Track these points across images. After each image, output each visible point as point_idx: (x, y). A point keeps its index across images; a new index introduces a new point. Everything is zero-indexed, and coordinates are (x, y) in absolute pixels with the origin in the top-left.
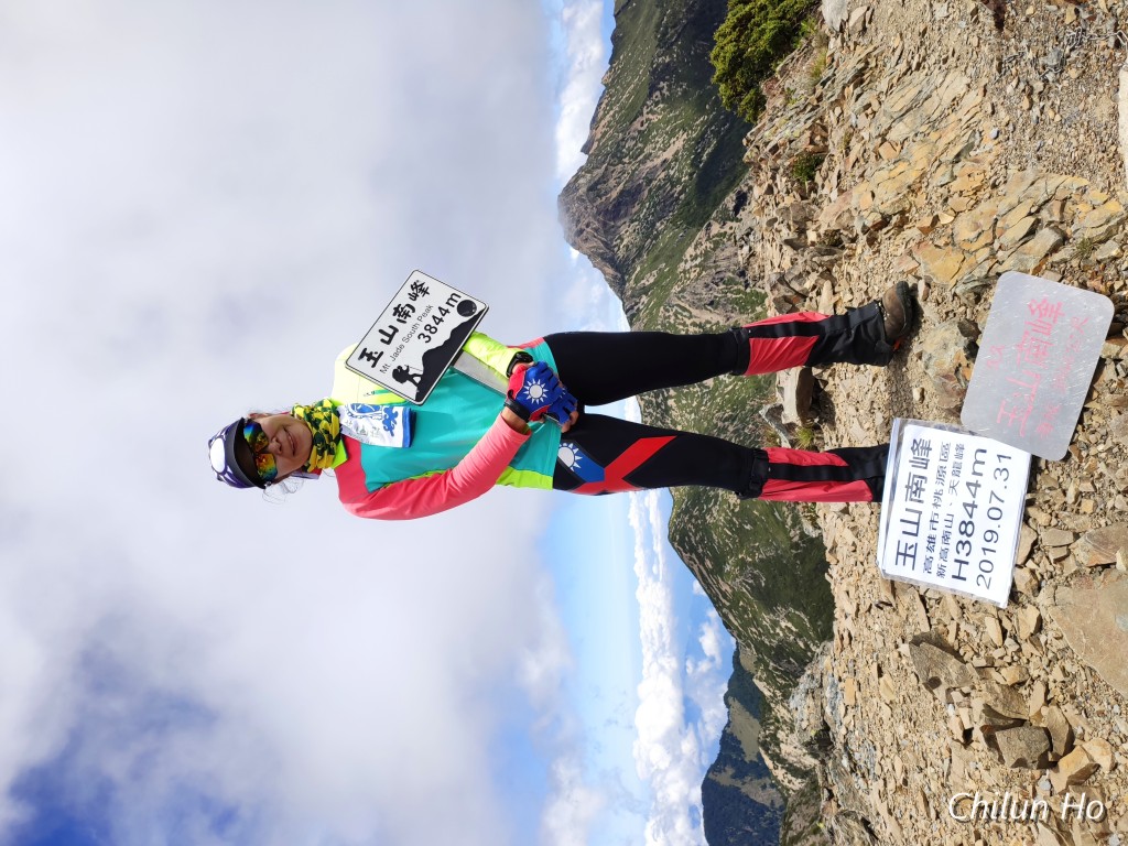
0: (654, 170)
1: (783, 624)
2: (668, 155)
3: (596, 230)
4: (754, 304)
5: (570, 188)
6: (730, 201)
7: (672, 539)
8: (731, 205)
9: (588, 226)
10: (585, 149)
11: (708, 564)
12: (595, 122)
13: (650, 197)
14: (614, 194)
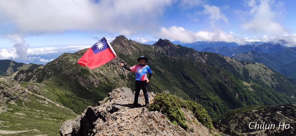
0: (127, 50)
1: (50, 73)
2: (129, 52)
3: (118, 41)
4: (107, 65)
5: (125, 37)
6: (123, 61)
7: (65, 53)
8: (122, 61)
9: (119, 40)
10: (130, 40)
11: (61, 60)
12: (134, 41)
13: (123, 49)
14: (124, 44)
